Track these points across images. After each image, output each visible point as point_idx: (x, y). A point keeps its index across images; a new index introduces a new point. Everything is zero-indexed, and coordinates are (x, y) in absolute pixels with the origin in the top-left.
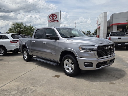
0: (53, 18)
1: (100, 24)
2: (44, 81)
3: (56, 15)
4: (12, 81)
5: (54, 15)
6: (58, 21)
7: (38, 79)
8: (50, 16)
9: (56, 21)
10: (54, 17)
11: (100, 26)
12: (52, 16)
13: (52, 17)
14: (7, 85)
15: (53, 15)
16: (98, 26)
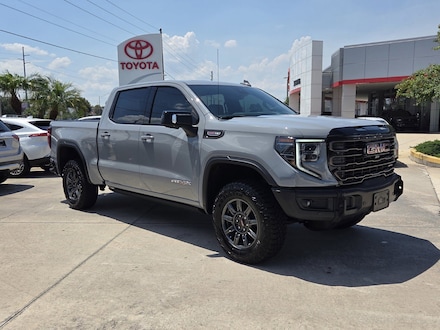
0: (139, 52)
1: (298, 82)
2: (171, 290)
3: (148, 44)
4: (42, 295)
5: (144, 44)
6: (156, 65)
7: (144, 281)
8: (128, 45)
9: (149, 63)
10: (142, 48)
11: (298, 86)
12: (133, 45)
13: (136, 48)
14: (27, 312)
15: (138, 42)
16: (292, 88)
